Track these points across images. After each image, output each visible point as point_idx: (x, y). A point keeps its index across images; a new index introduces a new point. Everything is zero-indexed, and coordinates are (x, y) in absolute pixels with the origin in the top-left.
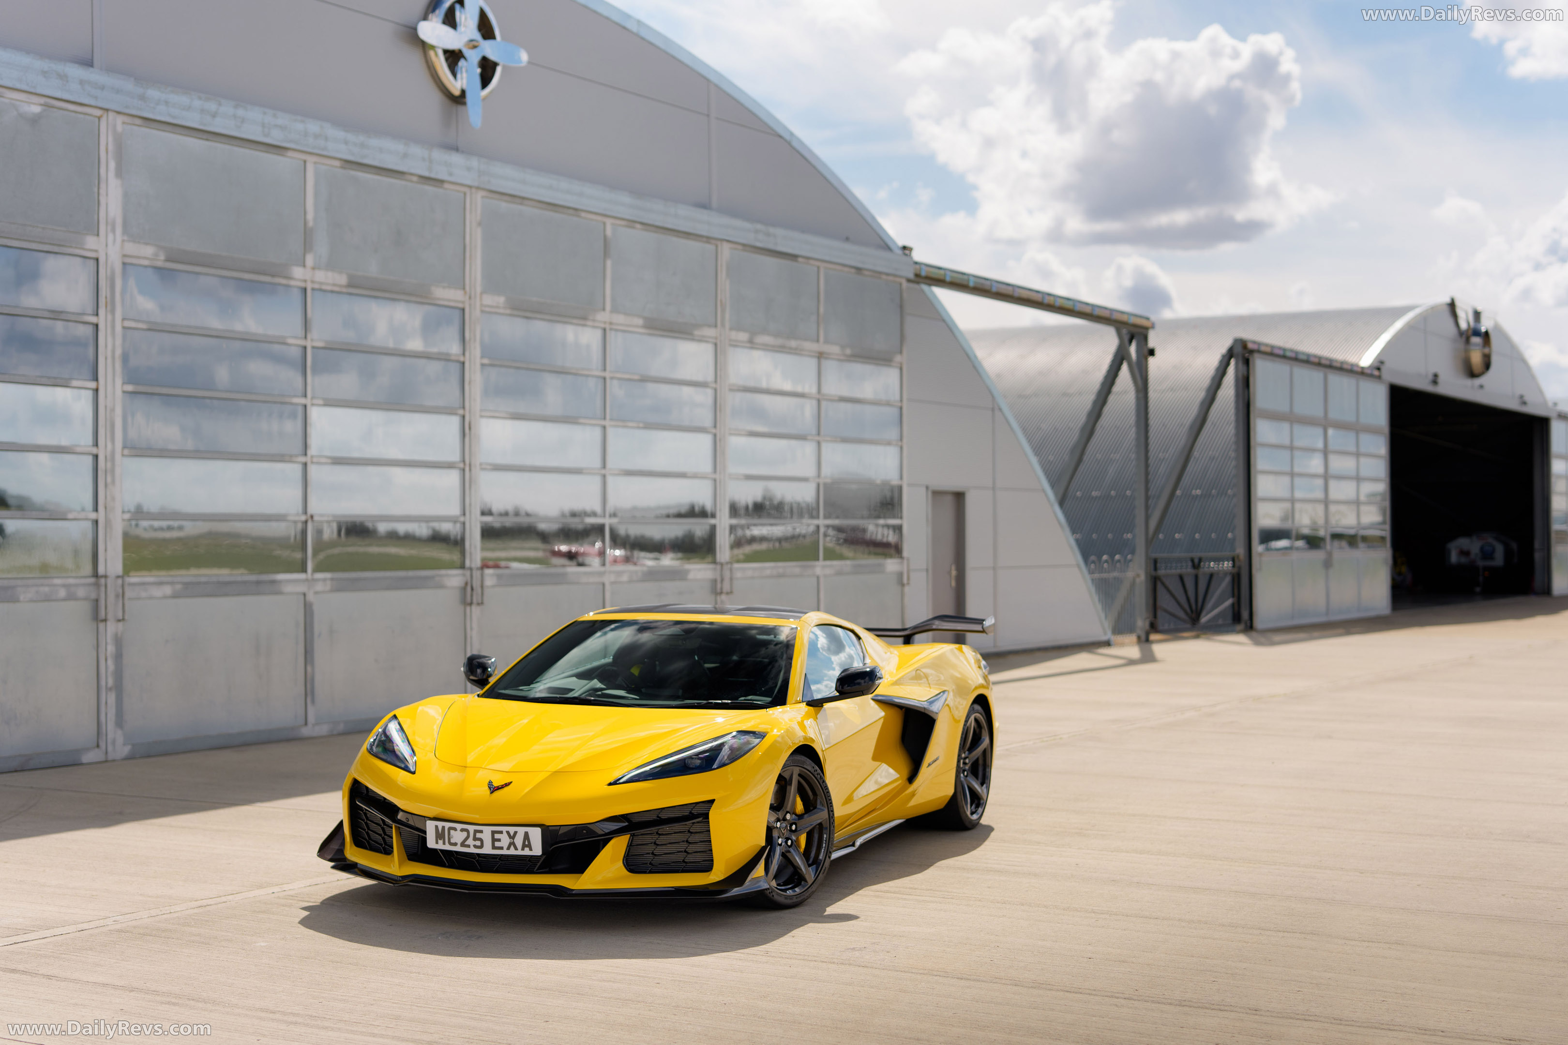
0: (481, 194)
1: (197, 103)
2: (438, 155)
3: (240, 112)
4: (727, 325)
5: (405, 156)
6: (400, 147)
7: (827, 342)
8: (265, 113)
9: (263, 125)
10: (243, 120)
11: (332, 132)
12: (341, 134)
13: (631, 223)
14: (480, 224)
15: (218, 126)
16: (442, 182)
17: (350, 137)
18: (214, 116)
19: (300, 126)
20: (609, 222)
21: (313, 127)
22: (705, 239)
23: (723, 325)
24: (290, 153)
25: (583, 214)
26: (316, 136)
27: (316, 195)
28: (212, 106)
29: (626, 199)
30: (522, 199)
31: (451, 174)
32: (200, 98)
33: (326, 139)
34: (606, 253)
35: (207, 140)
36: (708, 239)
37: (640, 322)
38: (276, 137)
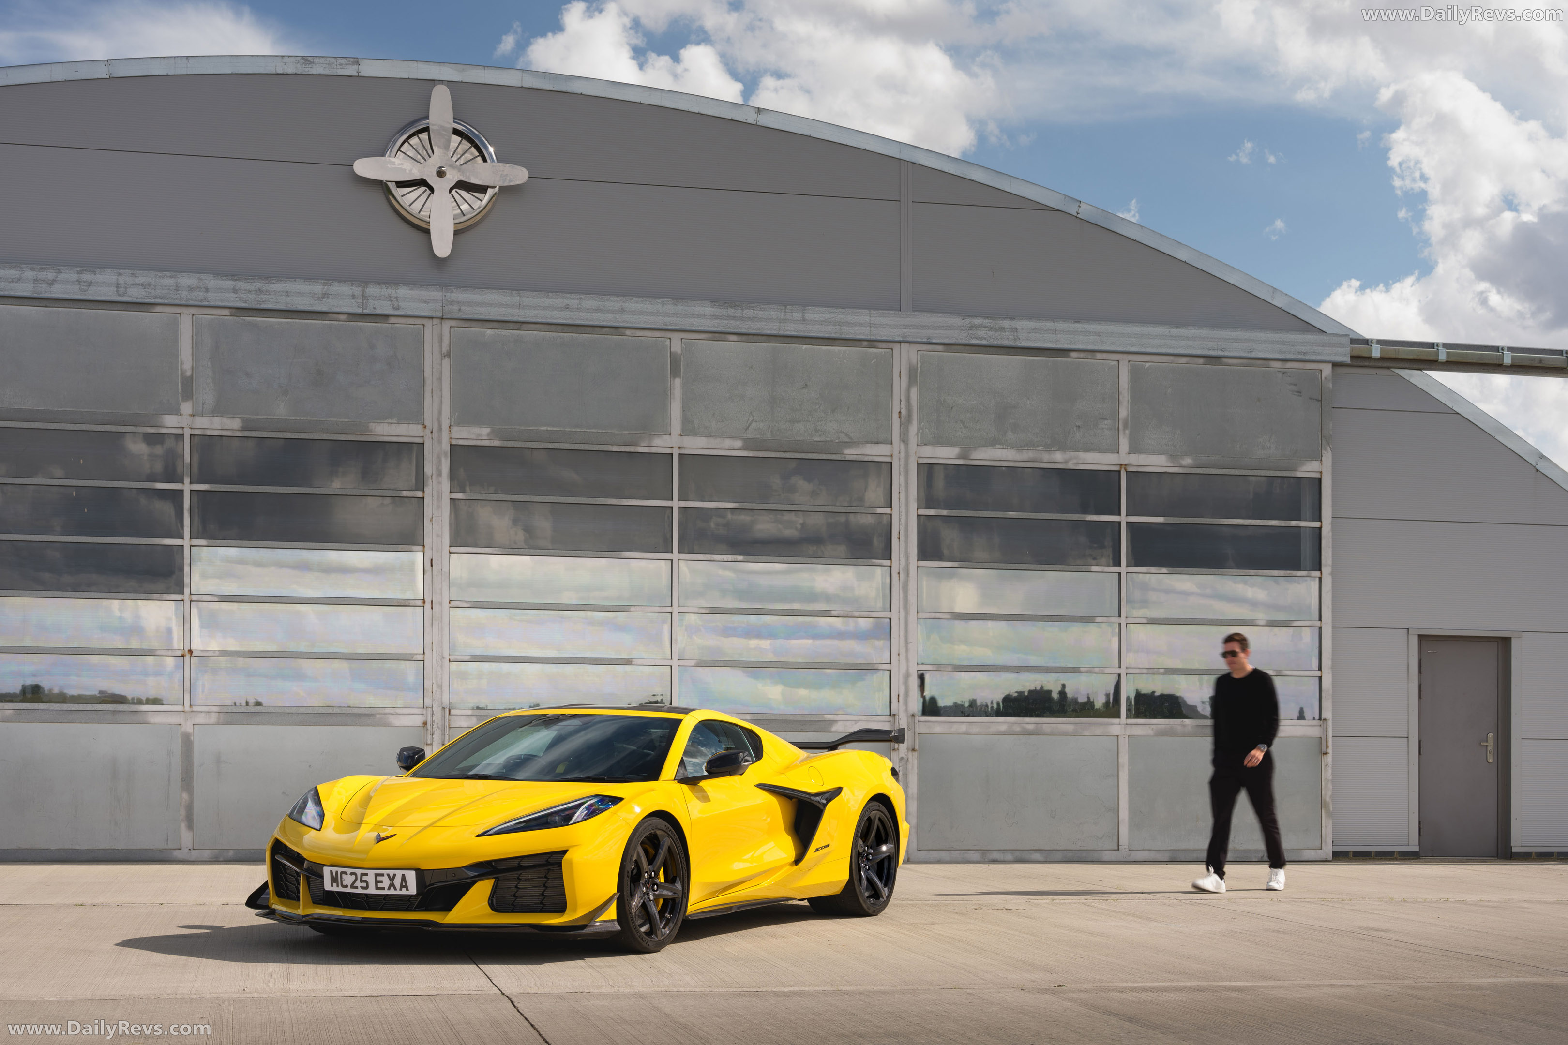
0: (447, 325)
1: (29, 274)
2: (373, 290)
3: (87, 277)
4: (913, 439)
5: (325, 295)
6: (318, 288)
7: (1134, 449)
8: (120, 274)
9: (118, 286)
10: (90, 284)
11: (212, 282)
12: (229, 284)
13: (719, 335)
14: (448, 355)
15: (57, 291)
16: (387, 316)
17: (241, 284)
18: (52, 283)
19: (169, 282)
20: (676, 337)
21: (187, 280)
22: (865, 343)
23: (905, 440)
24: (158, 309)
25: (628, 332)
26: (191, 289)
27: (195, 345)
28: (50, 275)
29: (708, 309)
30: (520, 324)
31: (395, 309)
32: (33, 269)
33: (207, 290)
34: (675, 372)
35: (46, 307)
36: (872, 343)
37: (739, 444)
38: (135, 294)
